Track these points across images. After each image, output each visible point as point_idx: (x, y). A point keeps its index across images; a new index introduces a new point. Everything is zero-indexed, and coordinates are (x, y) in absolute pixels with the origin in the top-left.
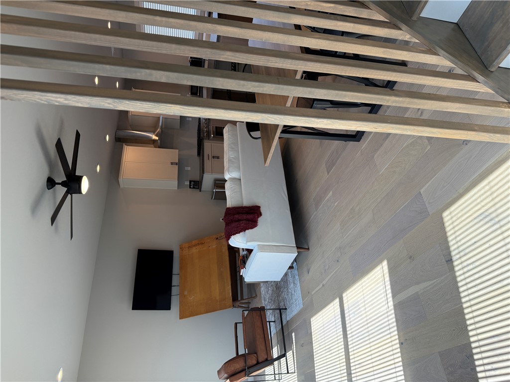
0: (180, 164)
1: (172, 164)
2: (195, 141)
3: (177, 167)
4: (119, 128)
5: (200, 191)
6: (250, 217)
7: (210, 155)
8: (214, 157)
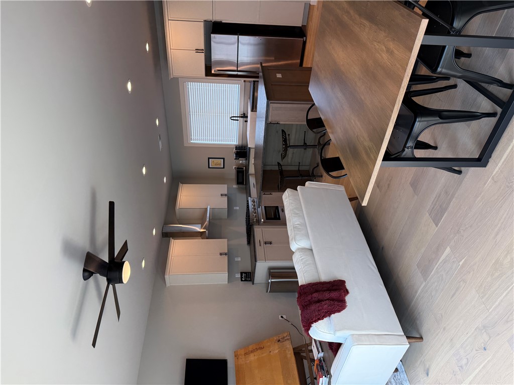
0: (229, 254)
1: (221, 254)
2: (243, 229)
3: (226, 258)
4: (166, 223)
5: (253, 284)
6: (334, 295)
7: (262, 241)
8: (266, 243)
